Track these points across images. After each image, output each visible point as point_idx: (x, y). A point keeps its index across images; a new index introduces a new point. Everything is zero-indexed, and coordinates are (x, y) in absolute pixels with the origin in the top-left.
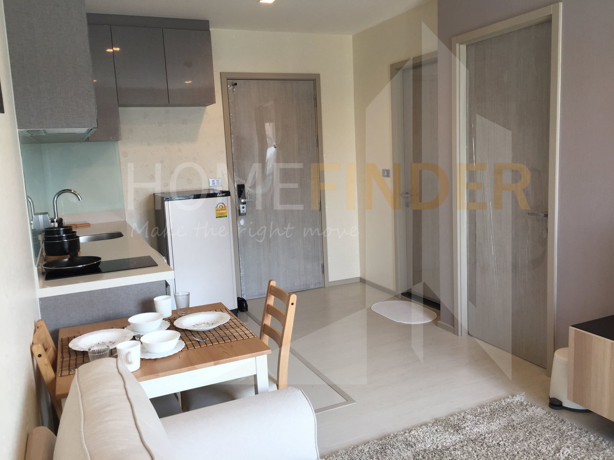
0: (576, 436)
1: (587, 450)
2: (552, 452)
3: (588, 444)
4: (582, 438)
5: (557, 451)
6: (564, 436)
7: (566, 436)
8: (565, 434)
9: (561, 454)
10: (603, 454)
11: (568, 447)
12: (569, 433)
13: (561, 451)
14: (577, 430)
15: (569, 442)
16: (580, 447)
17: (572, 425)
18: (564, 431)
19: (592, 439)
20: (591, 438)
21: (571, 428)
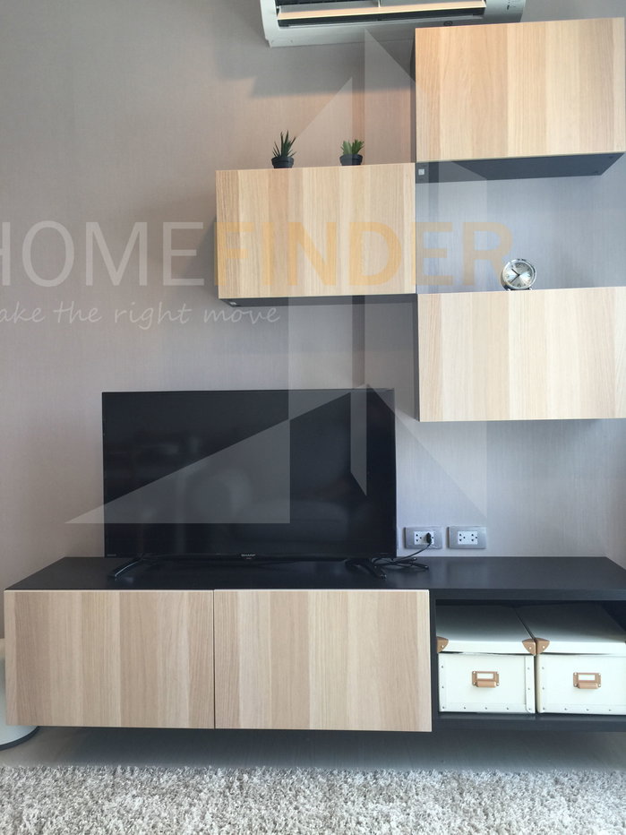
0: (32, 782)
1: (61, 796)
2: (10, 827)
3: (56, 786)
4: (43, 782)
5: (16, 822)
6: (13, 792)
7: (17, 791)
8: (14, 789)
9: (27, 823)
10: (86, 788)
11: (30, 806)
12: (19, 784)
13: (24, 818)
14: (30, 774)
15: (27, 797)
16: (49, 797)
17: (18, 770)
18: (9, 785)
19: (58, 775)
20: (55, 775)
21: (16, 775)
